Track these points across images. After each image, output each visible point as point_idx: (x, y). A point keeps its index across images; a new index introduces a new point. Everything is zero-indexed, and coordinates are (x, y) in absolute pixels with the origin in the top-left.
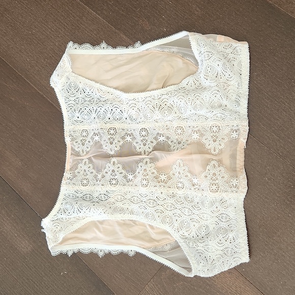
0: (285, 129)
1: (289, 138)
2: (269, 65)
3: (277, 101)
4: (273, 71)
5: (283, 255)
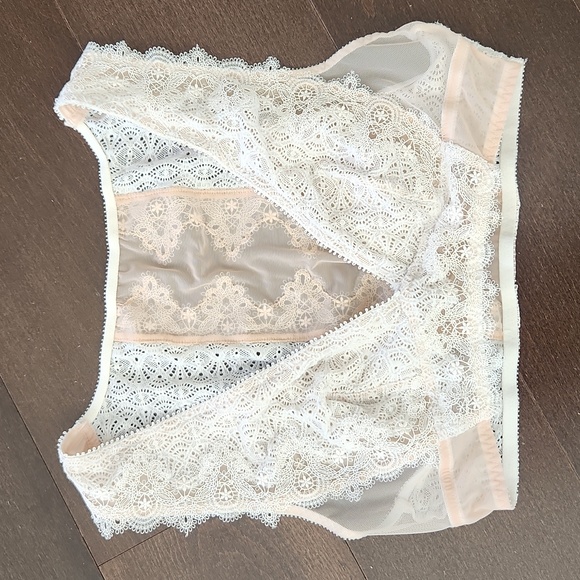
0: (554, 333)
1: (553, 352)
2: (572, 201)
3: (559, 275)
4: (574, 216)
5: (456, 565)
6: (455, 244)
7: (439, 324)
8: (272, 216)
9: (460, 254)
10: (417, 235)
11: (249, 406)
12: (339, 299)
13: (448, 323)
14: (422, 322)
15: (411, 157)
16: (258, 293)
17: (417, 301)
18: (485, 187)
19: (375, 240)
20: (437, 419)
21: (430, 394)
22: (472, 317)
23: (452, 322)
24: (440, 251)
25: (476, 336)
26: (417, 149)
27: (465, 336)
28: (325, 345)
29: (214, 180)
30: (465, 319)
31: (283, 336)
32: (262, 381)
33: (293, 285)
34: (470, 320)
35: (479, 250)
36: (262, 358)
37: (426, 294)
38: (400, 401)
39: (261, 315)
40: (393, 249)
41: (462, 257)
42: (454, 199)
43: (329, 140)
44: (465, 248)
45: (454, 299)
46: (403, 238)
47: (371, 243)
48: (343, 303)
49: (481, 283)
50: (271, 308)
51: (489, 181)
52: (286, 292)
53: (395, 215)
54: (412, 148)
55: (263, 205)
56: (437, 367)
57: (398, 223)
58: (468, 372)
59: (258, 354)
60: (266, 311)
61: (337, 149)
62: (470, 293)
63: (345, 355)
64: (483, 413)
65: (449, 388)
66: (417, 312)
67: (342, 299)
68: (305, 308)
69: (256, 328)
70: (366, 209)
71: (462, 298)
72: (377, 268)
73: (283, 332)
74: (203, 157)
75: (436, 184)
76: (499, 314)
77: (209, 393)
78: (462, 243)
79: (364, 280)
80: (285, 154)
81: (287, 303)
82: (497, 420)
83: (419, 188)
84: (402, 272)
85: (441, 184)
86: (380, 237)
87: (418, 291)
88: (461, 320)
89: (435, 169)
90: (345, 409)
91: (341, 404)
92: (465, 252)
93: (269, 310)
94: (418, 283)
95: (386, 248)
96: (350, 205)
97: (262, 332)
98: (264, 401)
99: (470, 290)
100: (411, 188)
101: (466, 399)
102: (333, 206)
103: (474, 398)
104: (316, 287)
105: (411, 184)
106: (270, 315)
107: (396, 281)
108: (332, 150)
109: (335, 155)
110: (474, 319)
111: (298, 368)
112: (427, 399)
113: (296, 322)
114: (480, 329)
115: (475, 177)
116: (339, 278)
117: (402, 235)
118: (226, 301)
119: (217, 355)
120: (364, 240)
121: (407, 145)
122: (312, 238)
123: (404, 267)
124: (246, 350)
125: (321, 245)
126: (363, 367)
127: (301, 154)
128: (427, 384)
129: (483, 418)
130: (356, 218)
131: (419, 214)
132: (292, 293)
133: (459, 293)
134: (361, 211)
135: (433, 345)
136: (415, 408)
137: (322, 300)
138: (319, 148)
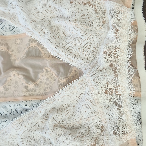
6: (112, 50)
7: (105, 89)
8: (34, 44)
9: (115, 54)
10: (96, 47)
11: (20, 129)
12: (61, 79)
13: (110, 89)
14: (96, 88)
15: (92, 11)
16: (28, 78)
17: (93, 78)
18: (126, 20)
19: (75, 50)
20: (105, 138)
21: (104, 125)
22: (123, 85)
23: (113, 88)
24: (105, 53)
25: (125, 95)
26: (94, 7)
27: (120, 95)
28: (52, 101)
29: (12, 32)
30: (119, 86)
31: (38, 97)
32: (26, 118)
33: (43, 74)
34: (122, 87)
35: (125, 51)
36: (28, 107)
37: (97, 74)
38: (89, 128)
39: (30, 88)
40: (84, 54)
41: (116, 55)
42: (111, 27)
43: (55, 8)
44: (117, 51)
45: (112, 76)
46: (89, 49)
47: (74, 52)
48: (63, 81)
49: (126, 68)
50: (33, 85)
51: (128, 17)
52: (40, 77)
53: (83, 38)
54: (92, 7)
55: (30, 40)
56: (106, 111)
57: (85, 42)
58: (121, 113)
59: (26, 105)
60: (32, 86)
61: (58, 11)
62: (121, 73)
63: (65, 105)
64: (130, 135)
65: (112, 122)
66: (93, 83)
67: (62, 79)
68: (48, 84)
69: (27, 94)
70: (71, 37)
71: (116, 76)
72: (77, 64)
73: (38, 95)
74: (6, 22)
75: (104, 22)
76: (138, 83)
77: (6, 123)
78: (116, 49)
79: (73, 70)
80: (37, 16)
81: (40, 82)
82: (140, 138)
83: (95, 25)
84: (88, 65)
85: (107, 22)
86: (77, 49)
87: (93, 73)
88: (117, 87)
89: (104, 16)
90: (62, 132)
91: (60, 129)
92: (118, 53)
93: (33, 86)
94: (94, 69)
95: (81, 54)
96: (65, 36)
97: (30, 95)
98: (26, 128)
99: (121, 71)
100: (91, 25)
101: (120, 128)
102: (58, 37)
103: (125, 127)
104: (53, 74)
105: (92, 24)
106: (33, 88)
107: (86, 69)
108: (56, 12)
109: (58, 14)
110: (124, 86)
111: (40, 112)
112: (102, 127)
113: (44, 91)
114: (128, 91)
115: (120, 16)
116: (62, 70)
117: (88, 47)
118: (16, 82)
119: (10, 106)
120: (71, 51)
121: (90, 6)
122: (50, 52)
123: (90, 62)
124: (21, 104)
125: (53, 55)
126: (72, 111)
127: (44, 16)
128: (102, 119)
129: (131, 138)
130: (67, 41)
131: (95, 37)
132: (42, 77)
133: (115, 73)
134: (69, 38)
135: (103, 100)
136: (96, 132)
137: (55, 80)
138: (51, 12)
